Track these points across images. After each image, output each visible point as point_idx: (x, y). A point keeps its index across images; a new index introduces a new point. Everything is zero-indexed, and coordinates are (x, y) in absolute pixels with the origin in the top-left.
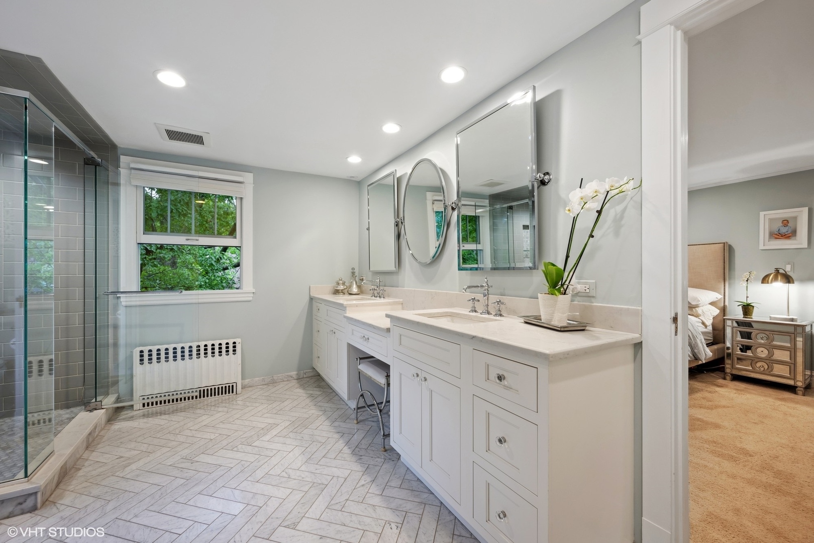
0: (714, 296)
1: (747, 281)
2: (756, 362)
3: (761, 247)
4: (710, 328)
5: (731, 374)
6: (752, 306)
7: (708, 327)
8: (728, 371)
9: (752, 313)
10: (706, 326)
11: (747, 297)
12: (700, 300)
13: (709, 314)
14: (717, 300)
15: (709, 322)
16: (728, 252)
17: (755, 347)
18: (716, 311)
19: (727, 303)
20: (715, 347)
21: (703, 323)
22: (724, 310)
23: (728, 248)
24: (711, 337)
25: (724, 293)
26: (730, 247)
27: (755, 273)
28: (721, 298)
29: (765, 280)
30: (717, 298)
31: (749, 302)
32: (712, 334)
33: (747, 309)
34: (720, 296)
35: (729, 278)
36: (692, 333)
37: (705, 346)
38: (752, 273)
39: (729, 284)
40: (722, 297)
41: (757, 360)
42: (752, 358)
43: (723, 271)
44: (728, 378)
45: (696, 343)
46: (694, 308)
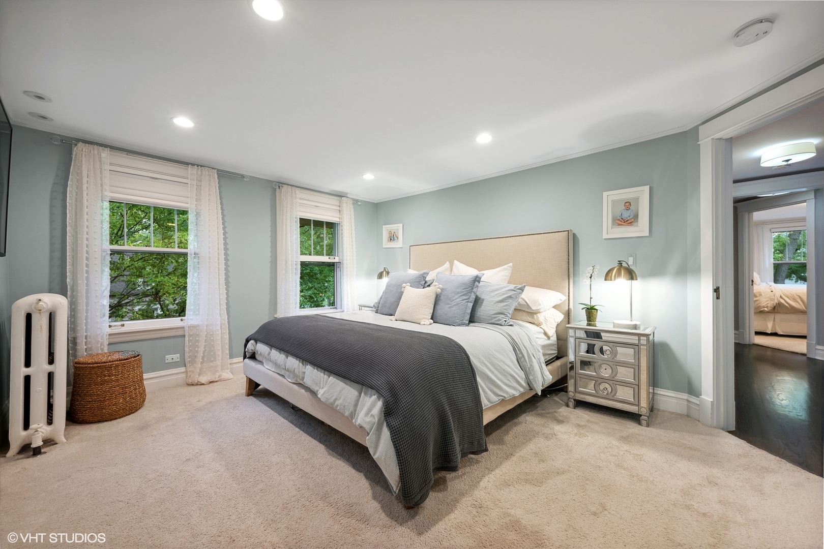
0: (557, 297)
1: (591, 277)
2: (600, 384)
3: (605, 236)
4: (554, 338)
5: (575, 400)
6: (595, 309)
7: (551, 338)
8: (571, 394)
9: (596, 318)
10: (549, 338)
11: (591, 298)
12: (541, 304)
13: (551, 320)
14: (561, 302)
15: (552, 332)
16: (573, 241)
17: (599, 364)
18: (560, 317)
19: (571, 307)
20: (558, 363)
21: (545, 334)
22: (568, 314)
23: (572, 237)
24: (555, 350)
25: (569, 293)
26: (574, 235)
27: (598, 267)
28: (565, 300)
29: (608, 276)
30: (561, 300)
31: (593, 304)
32: (556, 346)
33: (591, 312)
34: (565, 298)
35: (573, 274)
36: (527, 351)
37: (544, 366)
38: (595, 267)
39: (574, 282)
40: (567, 298)
41: (600, 381)
42: (595, 379)
43: (567, 265)
44: (571, 404)
45: (531, 365)
46: (536, 313)
